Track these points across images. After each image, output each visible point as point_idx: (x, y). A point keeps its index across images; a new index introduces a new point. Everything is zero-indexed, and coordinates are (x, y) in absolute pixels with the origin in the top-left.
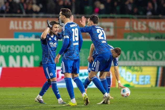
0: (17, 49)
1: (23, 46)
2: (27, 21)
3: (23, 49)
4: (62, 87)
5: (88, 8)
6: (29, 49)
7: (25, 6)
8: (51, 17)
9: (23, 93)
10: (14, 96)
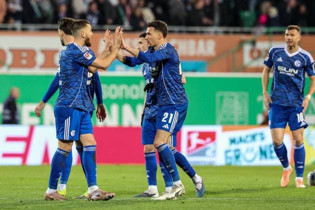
0: (113, 92)
1: (123, 87)
2: (132, 38)
3: (124, 90)
4: (198, 163)
5: (246, 14)
6: (134, 92)
7: (129, 11)
8: (176, 32)
9: (123, 175)
10: (106, 180)
